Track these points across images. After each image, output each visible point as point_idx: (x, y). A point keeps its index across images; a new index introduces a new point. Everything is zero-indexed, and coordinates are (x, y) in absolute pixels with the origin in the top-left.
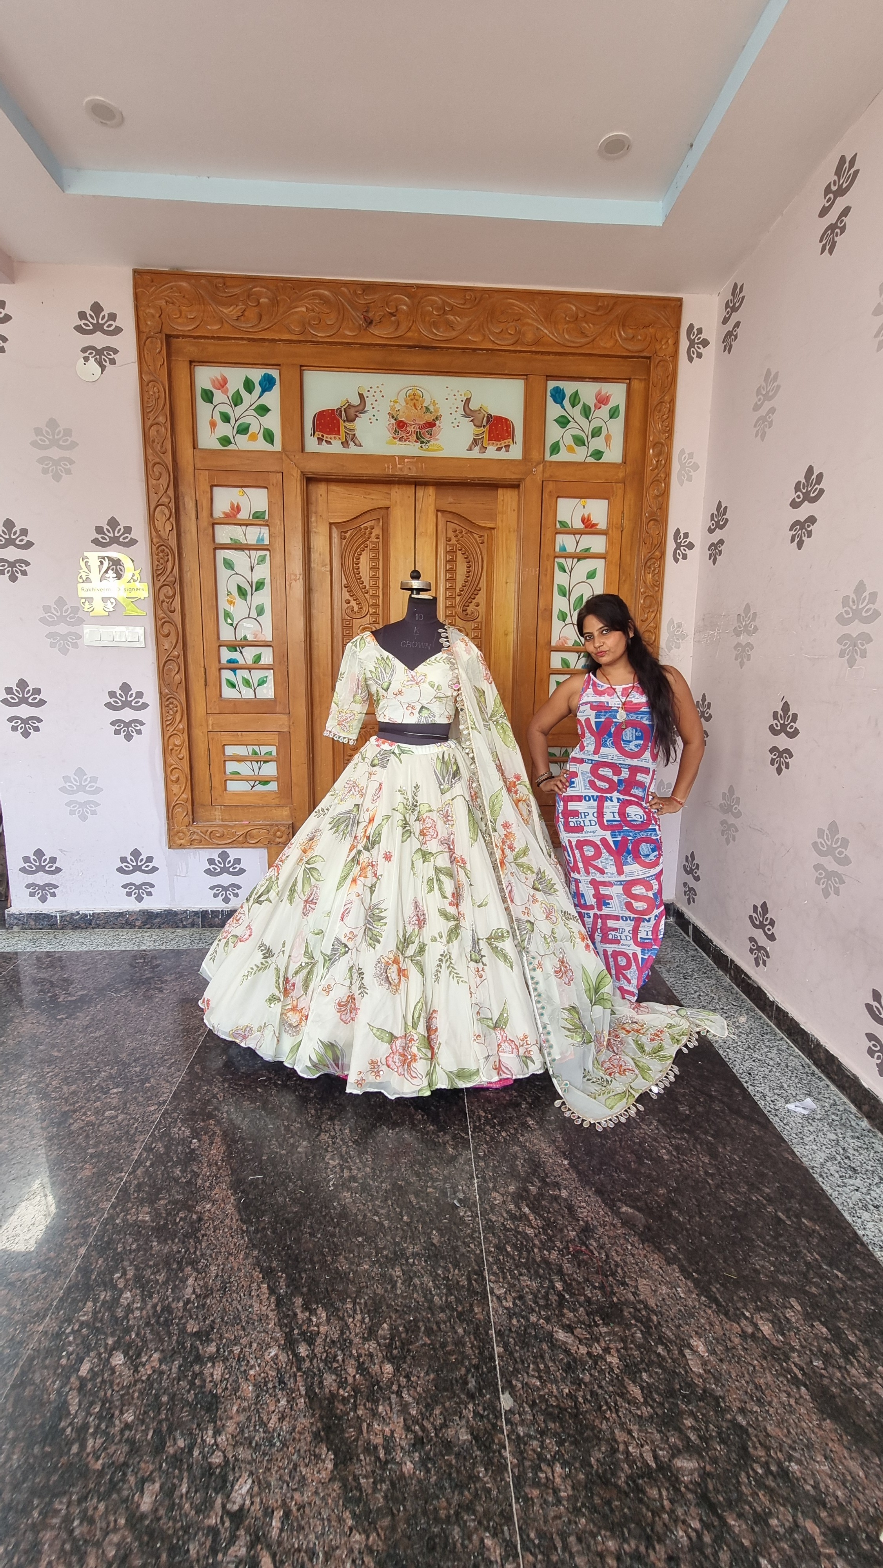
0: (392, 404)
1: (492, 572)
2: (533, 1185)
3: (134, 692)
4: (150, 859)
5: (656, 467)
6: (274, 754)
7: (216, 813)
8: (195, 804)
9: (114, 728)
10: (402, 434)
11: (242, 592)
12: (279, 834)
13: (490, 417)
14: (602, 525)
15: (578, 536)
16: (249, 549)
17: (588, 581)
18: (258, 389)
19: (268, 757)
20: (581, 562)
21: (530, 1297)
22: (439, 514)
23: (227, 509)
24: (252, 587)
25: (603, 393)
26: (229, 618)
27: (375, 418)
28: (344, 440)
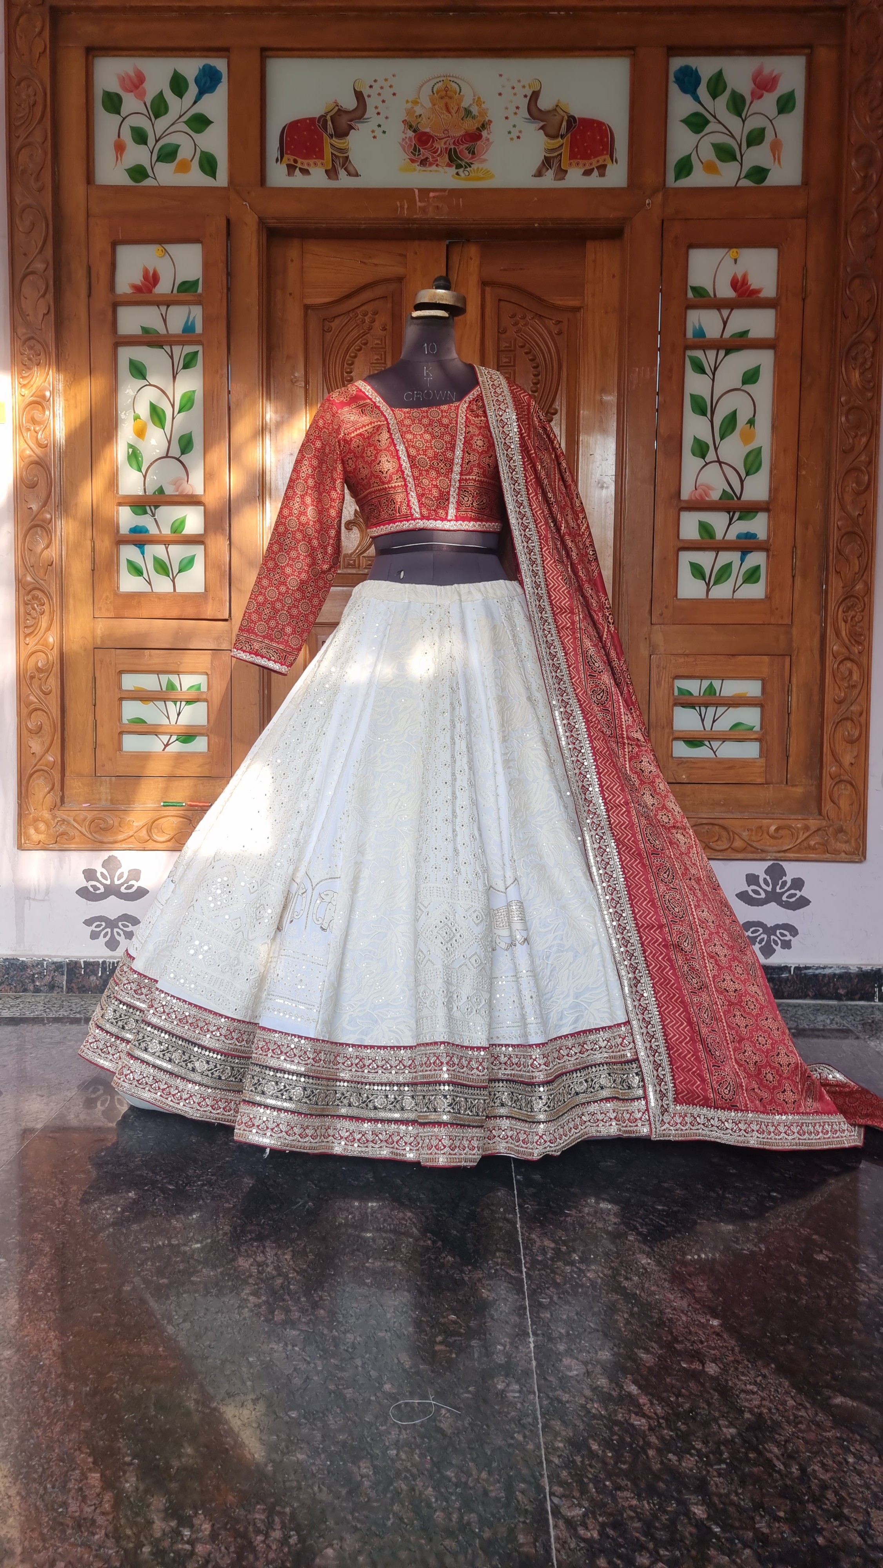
0: (409, 105)
2: (647, 1351)
6: (204, 688)
7: (101, 790)
8: (67, 774)
10: (425, 153)
11: (158, 417)
13: (572, 120)
14: (769, 291)
15: (725, 312)
16: (171, 343)
17: (746, 387)
18: (192, 90)
19: (193, 694)
20: (734, 356)
21: (638, 1525)
22: (488, 289)
23: (138, 279)
24: (173, 406)
25: (767, 71)
26: (135, 458)
27: (382, 129)
28: (330, 167)
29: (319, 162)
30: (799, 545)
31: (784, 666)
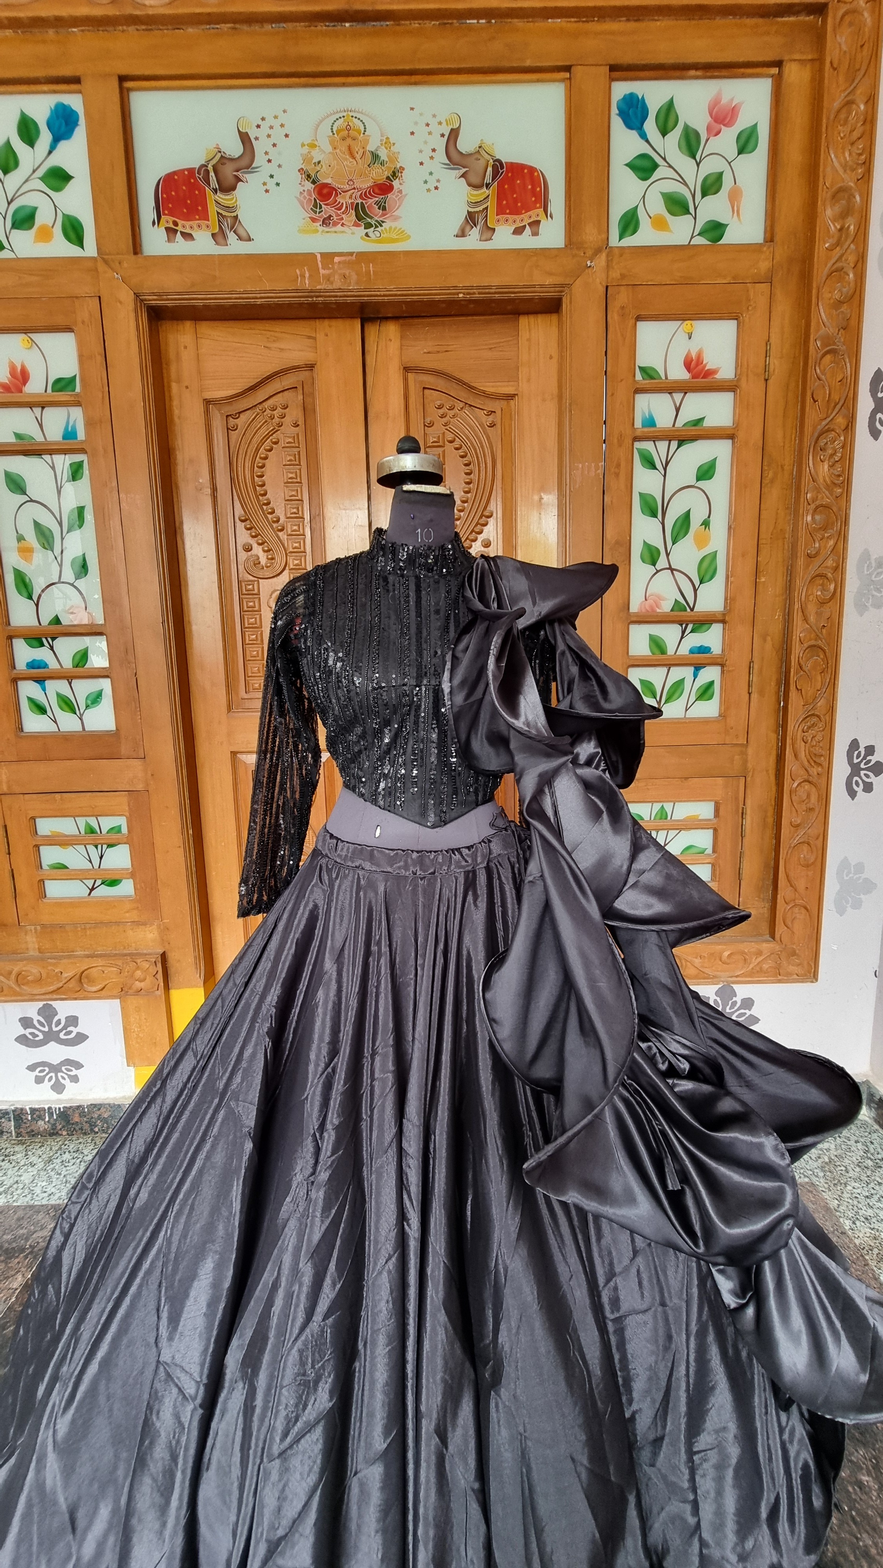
0: (306, 150)
1: (513, 480)
5: (838, 243)
6: (124, 830)
7: (29, 938)
10: (327, 210)
11: (45, 537)
12: (138, 974)
13: (498, 165)
14: (726, 371)
15: (678, 397)
16: (51, 452)
17: (700, 484)
18: (45, 137)
19: (114, 837)
20: (687, 448)
22: (411, 376)
24: (61, 524)
25: (724, 100)
26: (24, 584)
27: (274, 181)
28: (217, 230)
29: (203, 223)
30: (755, 659)
31: (738, 786)
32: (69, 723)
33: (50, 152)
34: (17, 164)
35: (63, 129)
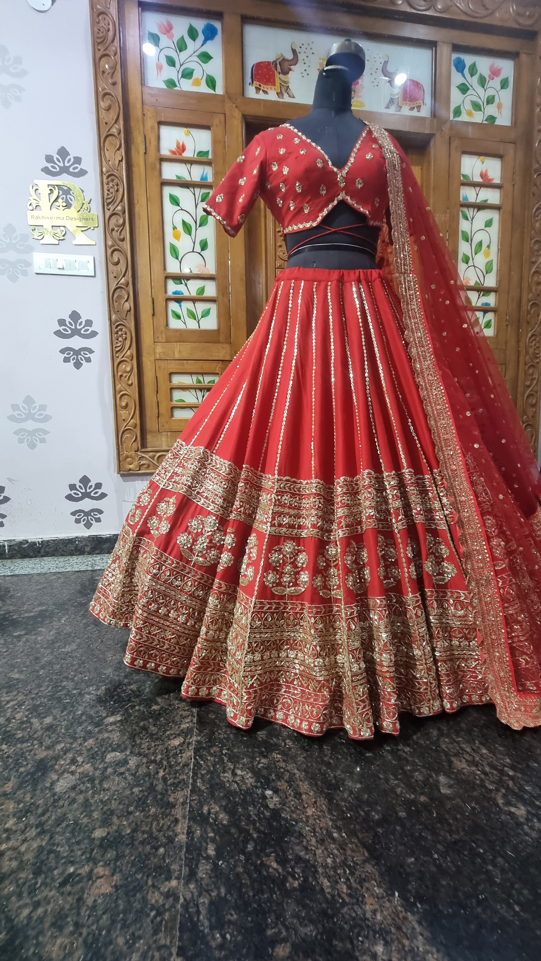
3: (83, 320)
4: (99, 486)
7: (163, 439)
8: (144, 429)
9: (63, 356)
11: (187, 228)
15: (478, 189)
16: (194, 186)
17: (487, 229)
18: (201, 38)
20: (481, 212)
23: (174, 147)
24: (196, 223)
25: (496, 66)
26: (175, 251)
27: (306, 72)
28: (279, 91)
29: (273, 87)
30: (509, 309)
32: (192, 325)
33: (203, 45)
34: (186, 48)
35: (210, 35)
